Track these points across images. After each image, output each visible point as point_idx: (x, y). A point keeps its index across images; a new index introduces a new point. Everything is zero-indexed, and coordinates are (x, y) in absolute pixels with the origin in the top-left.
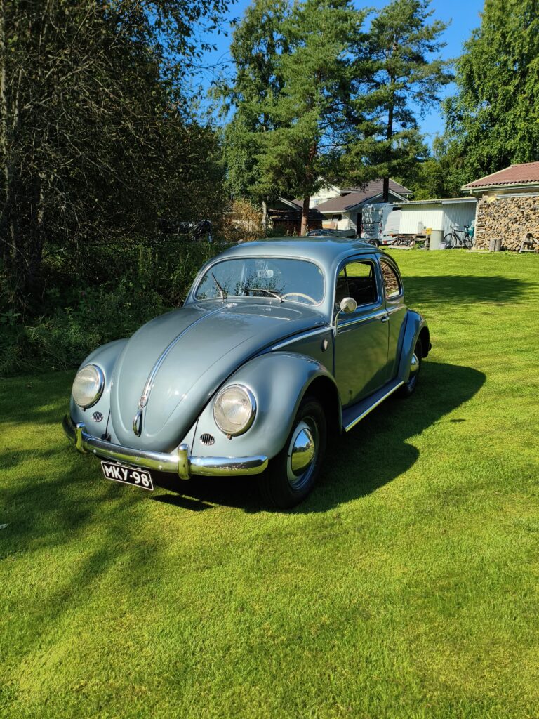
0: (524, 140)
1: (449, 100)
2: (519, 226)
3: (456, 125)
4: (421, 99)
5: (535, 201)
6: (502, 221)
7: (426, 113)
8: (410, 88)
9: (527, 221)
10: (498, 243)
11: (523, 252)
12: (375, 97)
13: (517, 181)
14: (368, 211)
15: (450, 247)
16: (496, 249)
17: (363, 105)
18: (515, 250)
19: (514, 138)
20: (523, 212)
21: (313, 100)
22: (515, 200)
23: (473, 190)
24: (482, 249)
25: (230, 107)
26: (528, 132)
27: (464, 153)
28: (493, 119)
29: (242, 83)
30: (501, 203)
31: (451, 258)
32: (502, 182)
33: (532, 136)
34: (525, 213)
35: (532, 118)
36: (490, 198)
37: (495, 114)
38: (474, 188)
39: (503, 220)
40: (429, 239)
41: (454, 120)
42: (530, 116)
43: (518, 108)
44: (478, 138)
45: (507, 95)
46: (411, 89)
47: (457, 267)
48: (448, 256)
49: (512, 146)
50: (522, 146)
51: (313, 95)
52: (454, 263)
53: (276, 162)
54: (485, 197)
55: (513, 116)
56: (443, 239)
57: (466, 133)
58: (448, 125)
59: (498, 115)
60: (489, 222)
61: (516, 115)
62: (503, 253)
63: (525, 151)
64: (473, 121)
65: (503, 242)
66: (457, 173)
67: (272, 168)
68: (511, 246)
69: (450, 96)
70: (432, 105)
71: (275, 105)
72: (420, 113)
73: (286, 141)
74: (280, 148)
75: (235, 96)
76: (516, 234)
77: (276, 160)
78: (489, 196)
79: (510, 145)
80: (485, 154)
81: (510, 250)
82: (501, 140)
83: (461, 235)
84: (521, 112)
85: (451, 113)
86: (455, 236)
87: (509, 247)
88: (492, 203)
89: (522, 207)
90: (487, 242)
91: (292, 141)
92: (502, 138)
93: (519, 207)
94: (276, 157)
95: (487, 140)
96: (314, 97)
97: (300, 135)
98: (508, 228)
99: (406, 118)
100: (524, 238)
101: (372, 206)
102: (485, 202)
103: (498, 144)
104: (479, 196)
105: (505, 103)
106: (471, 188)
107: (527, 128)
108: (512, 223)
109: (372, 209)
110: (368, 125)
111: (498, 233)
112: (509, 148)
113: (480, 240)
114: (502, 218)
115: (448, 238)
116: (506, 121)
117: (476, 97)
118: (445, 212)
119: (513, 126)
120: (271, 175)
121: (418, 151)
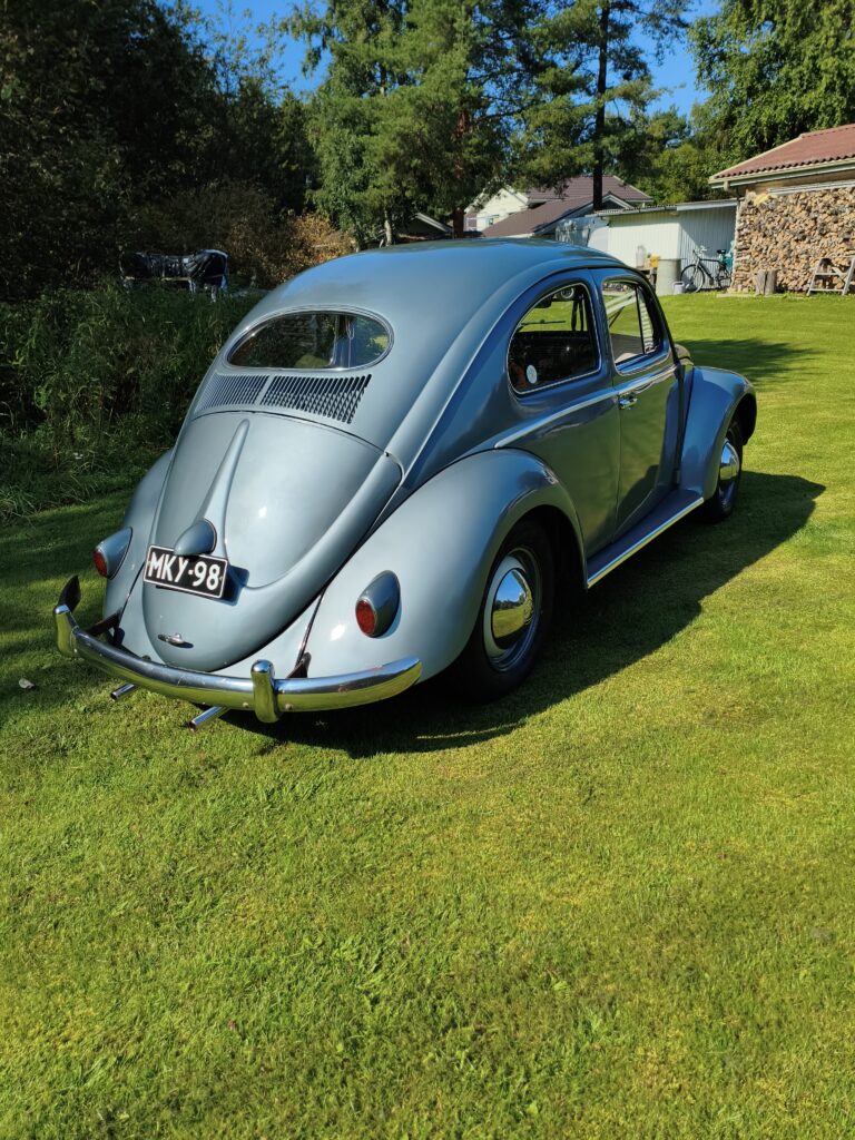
0: (833, 90)
1: (703, 24)
2: (808, 246)
3: (716, 71)
4: (657, 26)
5: (837, 198)
6: (779, 238)
7: (666, 51)
8: (638, 8)
9: (823, 235)
10: (770, 278)
11: (813, 293)
12: (568, 22)
13: (806, 161)
14: (564, 232)
15: (692, 290)
16: (768, 290)
17: (546, 38)
18: (801, 291)
19: (816, 88)
20: (815, 219)
21: (454, 31)
22: (802, 197)
23: (730, 182)
24: (745, 290)
25: (322, 54)
26: (840, 75)
27: (730, 121)
28: (779, 54)
29: (338, 9)
30: (778, 203)
31: (688, 309)
32: (779, 164)
33: (846, 83)
34: (819, 222)
35: (847, 49)
36: (759, 196)
37: (782, 44)
38: (731, 178)
39: (780, 236)
40: (655, 275)
41: (711, 62)
42: (844, 46)
43: (822, 32)
44: (752, 92)
45: (803, 7)
46: (640, 9)
47: (694, 324)
48: (684, 306)
49: (811, 103)
50: (828, 102)
51: (454, 21)
52: (690, 319)
53: (394, 147)
54: (750, 195)
55: (812, 47)
56: (680, 275)
57: (732, 84)
58: (702, 70)
59: (788, 47)
60: (757, 240)
61: (818, 45)
62: (780, 296)
63: (834, 112)
64: (744, 61)
65: (781, 276)
66: (718, 159)
67: (390, 159)
68: (795, 282)
69: (704, 16)
70: (677, 36)
71: (394, 44)
72: (655, 52)
73: (410, 109)
74: (401, 121)
75: (329, 33)
76: (803, 261)
77: (394, 144)
78: (758, 193)
79: (808, 101)
80: (764, 119)
81: (793, 291)
82: (793, 93)
83: (712, 267)
84: (827, 39)
85: (705, 47)
86: (702, 268)
87: (792, 285)
88: (761, 205)
89: (813, 210)
90: (753, 278)
91: (420, 108)
92: (794, 89)
93: (809, 211)
94: (394, 139)
95: (768, 93)
96: (455, 25)
97: (433, 95)
98: (790, 251)
99: (631, 62)
100: (816, 268)
101: (570, 222)
102: (750, 203)
103: (787, 99)
104: (739, 192)
105: (799, 23)
106: (726, 180)
107: (838, 68)
108: (797, 241)
109: (572, 227)
110: (555, 75)
111: (772, 261)
112: (806, 108)
113: (741, 274)
114: (778, 233)
115: (689, 273)
116: (802, 56)
117: (750, 15)
118: (683, 226)
119: (814, 65)
120: (391, 171)
121: (670, 129)
